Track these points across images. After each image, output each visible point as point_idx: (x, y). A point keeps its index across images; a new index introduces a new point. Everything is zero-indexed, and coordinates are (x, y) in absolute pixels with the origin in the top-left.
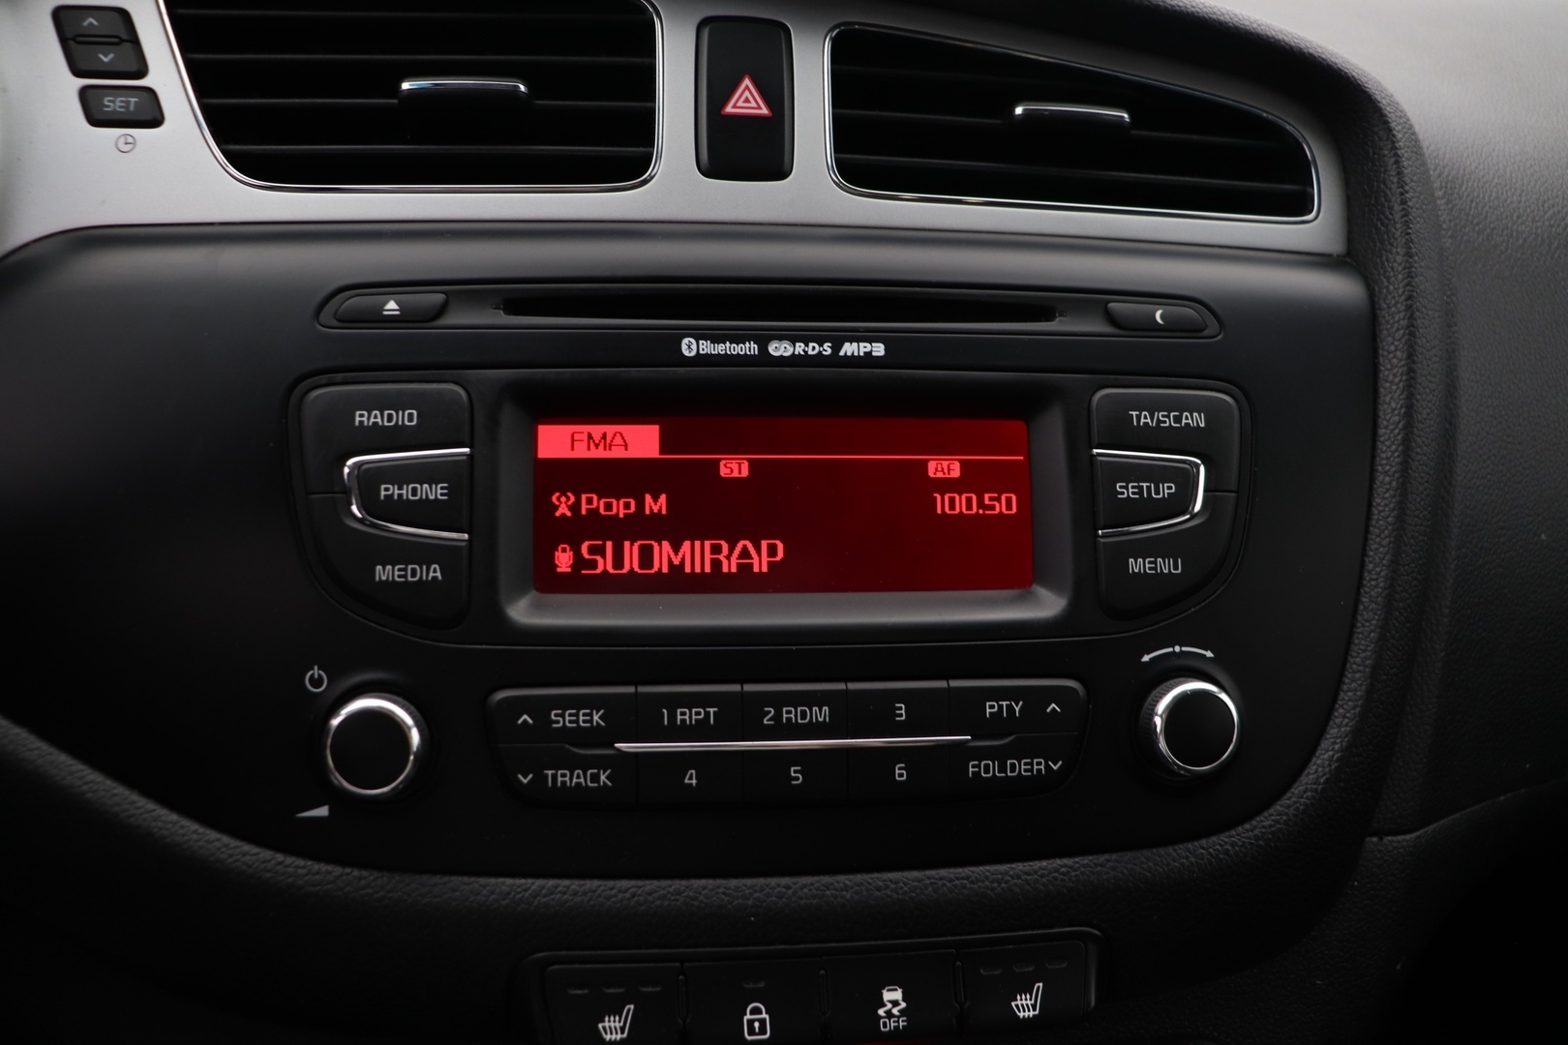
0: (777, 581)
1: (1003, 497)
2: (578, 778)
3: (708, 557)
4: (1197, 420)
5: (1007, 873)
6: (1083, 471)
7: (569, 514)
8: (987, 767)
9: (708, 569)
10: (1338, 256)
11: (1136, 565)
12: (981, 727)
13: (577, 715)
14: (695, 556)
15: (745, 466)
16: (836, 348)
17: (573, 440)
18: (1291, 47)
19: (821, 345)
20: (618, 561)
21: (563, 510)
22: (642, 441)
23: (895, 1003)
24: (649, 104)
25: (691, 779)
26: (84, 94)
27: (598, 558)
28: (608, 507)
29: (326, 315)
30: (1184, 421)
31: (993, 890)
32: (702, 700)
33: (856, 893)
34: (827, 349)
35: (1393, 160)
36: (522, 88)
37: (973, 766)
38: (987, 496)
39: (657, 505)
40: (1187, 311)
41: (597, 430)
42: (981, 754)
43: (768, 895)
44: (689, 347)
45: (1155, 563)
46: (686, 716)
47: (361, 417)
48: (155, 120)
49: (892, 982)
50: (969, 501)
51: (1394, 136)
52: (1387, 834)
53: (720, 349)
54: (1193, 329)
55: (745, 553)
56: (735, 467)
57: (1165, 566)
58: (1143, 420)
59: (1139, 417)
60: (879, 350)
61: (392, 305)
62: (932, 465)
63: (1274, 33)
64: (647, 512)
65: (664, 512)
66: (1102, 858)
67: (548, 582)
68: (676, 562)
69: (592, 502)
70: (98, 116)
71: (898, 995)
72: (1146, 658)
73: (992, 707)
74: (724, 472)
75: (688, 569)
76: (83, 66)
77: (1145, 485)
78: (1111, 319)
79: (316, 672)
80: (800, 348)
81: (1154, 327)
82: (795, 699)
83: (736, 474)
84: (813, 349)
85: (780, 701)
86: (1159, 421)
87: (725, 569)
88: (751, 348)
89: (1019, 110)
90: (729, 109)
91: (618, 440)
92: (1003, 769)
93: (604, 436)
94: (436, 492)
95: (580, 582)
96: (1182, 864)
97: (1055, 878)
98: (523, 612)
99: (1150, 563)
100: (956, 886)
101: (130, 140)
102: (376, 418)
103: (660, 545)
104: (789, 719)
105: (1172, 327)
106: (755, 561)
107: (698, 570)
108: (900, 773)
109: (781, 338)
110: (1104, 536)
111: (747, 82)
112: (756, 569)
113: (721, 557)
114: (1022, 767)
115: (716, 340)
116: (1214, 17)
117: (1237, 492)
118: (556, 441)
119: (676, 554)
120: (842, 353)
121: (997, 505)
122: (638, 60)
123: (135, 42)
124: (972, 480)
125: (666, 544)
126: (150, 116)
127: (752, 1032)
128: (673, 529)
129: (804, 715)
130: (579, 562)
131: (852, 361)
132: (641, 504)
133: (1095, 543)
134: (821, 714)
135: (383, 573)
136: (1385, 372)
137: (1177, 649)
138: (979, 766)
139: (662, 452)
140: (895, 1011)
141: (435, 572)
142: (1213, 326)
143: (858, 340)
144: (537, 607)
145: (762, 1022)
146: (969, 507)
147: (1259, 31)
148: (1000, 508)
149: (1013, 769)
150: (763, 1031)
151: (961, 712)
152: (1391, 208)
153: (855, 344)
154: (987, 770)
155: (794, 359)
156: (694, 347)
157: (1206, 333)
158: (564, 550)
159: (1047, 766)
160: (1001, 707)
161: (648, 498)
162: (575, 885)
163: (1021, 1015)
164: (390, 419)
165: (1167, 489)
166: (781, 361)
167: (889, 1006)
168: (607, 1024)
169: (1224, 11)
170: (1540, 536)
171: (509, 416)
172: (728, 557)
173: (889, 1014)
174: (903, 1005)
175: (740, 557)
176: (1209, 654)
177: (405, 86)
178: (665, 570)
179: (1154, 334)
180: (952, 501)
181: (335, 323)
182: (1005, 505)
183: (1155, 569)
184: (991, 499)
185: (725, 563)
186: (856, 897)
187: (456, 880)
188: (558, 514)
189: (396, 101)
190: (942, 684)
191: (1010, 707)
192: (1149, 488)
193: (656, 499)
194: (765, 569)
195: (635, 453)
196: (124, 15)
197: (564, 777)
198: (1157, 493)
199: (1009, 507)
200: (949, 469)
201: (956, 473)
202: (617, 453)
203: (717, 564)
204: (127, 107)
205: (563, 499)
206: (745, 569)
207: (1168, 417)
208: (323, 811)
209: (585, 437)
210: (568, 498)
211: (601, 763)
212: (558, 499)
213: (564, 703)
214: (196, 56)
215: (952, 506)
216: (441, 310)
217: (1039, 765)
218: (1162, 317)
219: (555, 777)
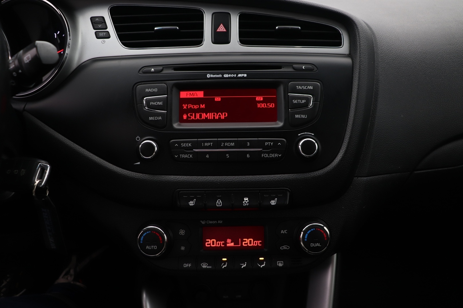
0: (226, 120)
1: (271, 104)
2: (186, 156)
3: (212, 116)
4: (311, 88)
5: (270, 177)
6: (287, 98)
7: (186, 108)
8: (266, 155)
9: (212, 118)
10: (347, 55)
11: (297, 116)
12: (265, 148)
13: (186, 144)
14: (210, 116)
15: (220, 99)
16: (237, 75)
17: (187, 94)
18: (335, 11)
19: (234, 75)
20: (195, 117)
21: (185, 107)
22: (200, 94)
23: (247, 201)
24: (203, 30)
25: (208, 156)
26: (96, 33)
27: (191, 116)
28: (193, 107)
29: (141, 72)
30: (308, 88)
31: (267, 179)
32: (210, 141)
33: (239, 179)
34: (235, 75)
35: (358, 34)
36: (178, 28)
37: (263, 155)
38: (268, 104)
39: (203, 106)
40: (310, 66)
41: (191, 92)
42: (264, 153)
43: (222, 179)
44: (208, 76)
45: (301, 116)
46: (207, 144)
47: (147, 90)
48: (109, 37)
49: (246, 197)
50: (264, 105)
51: (358, 29)
52: (359, 177)
53: (214, 76)
54: (311, 70)
55: (220, 115)
56: (218, 99)
57: (303, 116)
58: (299, 88)
59: (298, 87)
60: (245, 75)
61: (153, 70)
62: (257, 98)
63: (331, 9)
64: (201, 108)
65: (204, 108)
66: (290, 175)
67: (182, 120)
68: (206, 117)
69: (190, 106)
70: (98, 37)
71: (247, 199)
72: (299, 135)
73: (267, 143)
74: (216, 100)
75: (209, 118)
76: (95, 28)
77: (299, 100)
78: (294, 68)
79: (138, 137)
80: (230, 75)
81: (303, 70)
82: (228, 141)
83: (218, 100)
84: (232, 76)
85: (225, 142)
86: (302, 88)
87: (216, 118)
88: (220, 76)
89: (277, 28)
90: (218, 30)
91: (195, 94)
92: (269, 156)
93: (193, 94)
94: (160, 103)
95: (188, 121)
96: (307, 177)
97: (280, 178)
98: (176, 126)
99: (300, 116)
100: (259, 179)
101: (104, 41)
102: (150, 90)
103: (203, 114)
104: (226, 145)
105: (306, 70)
106: (222, 117)
107: (210, 118)
108: (248, 156)
109: (226, 74)
110: (290, 111)
111: (222, 25)
112: (222, 118)
113: (215, 116)
114: (273, 155)
115: (214, 74)
116: (318, 6)
117: (320, 102)
118: (184, 95)
119: (206, 116)
120: (238, 76)
121: (270, 106)
122: (201, 22)
123: (105, 22)
124: (265, 101)
125: (204, 114)
126: (108, 36)
127: (218, 205)
128: (206, 111)
129: (229, 144)
130: (188, 117)
131: (240, 78)
132: (200, 106)
133: (289, 112)
134: (233, 144)
135: (151, 118)
136: (354, 78)
137: (306, 133)
138: (264, 155)
139: (204, 96)
140: (246, 202)
141: (160, 118)
142: (316, 69)
143: (241, 74)
144: (179, 125)
145: (220, 203)
146: (264, 106)
147: (328, 8)
148: (271, 106)
149: (271, 156)
150: (220, 205)
151: (261, 144)
152: (357, 44)
153: (241, 75)
154: (266, 156)
155: (229, 78)
156: (209, 76)
157: (314, 70)
158: (185, 115)
159: (278, 155)
160: (268, 143)
161: (201, 105)
162: (185, 177)
163: (272, 204)
164: (152, 90)
165: (303, 101)
166: (226, 78)
167: (245, 201)
168: (190, 203)
169: (320, 5)
170: (401, 116)
171: (174, 90)
172: (216, 116)
173: (245, 203)
174: (248, 201)
175: (219, 116)
176: (313, 134)
177: (156, 28)
178: (204, 118)
179: (302, 71)
180: (261, 105)
181: (142, 73)
182: (272, 105)
183: (301, 117)
184: (269, 104)
185: (216, 117)
186: (239, 180)
187: (163, 176)
188: (184, 108)
189: (154, 32)
190: (257, 139)
191: (270, 144)
192: (300, 101)
193: (203, 105)
194: (223, 118)
195: (198, 96)
196: (103, 18)
197: (184, 156)
198: (302, 102)
199: (273, 106)
200: (260, 99)
201: (262, 99)
202: (195, 97)
203: (214, 117)
204: (104, 35)
205: (185, 105)
206: (220, 118)
207: (305, 87)
208: (139, 163)
209: (189, 94)
210: (186, 105)
211: (190, 153)
212: (184, 105)
213: (184, 142)
214: (116, 25)
215: (261, 106)
216: (162, 70)
217: (276, 155)
218: (304, 67)
219: (182, 156)
